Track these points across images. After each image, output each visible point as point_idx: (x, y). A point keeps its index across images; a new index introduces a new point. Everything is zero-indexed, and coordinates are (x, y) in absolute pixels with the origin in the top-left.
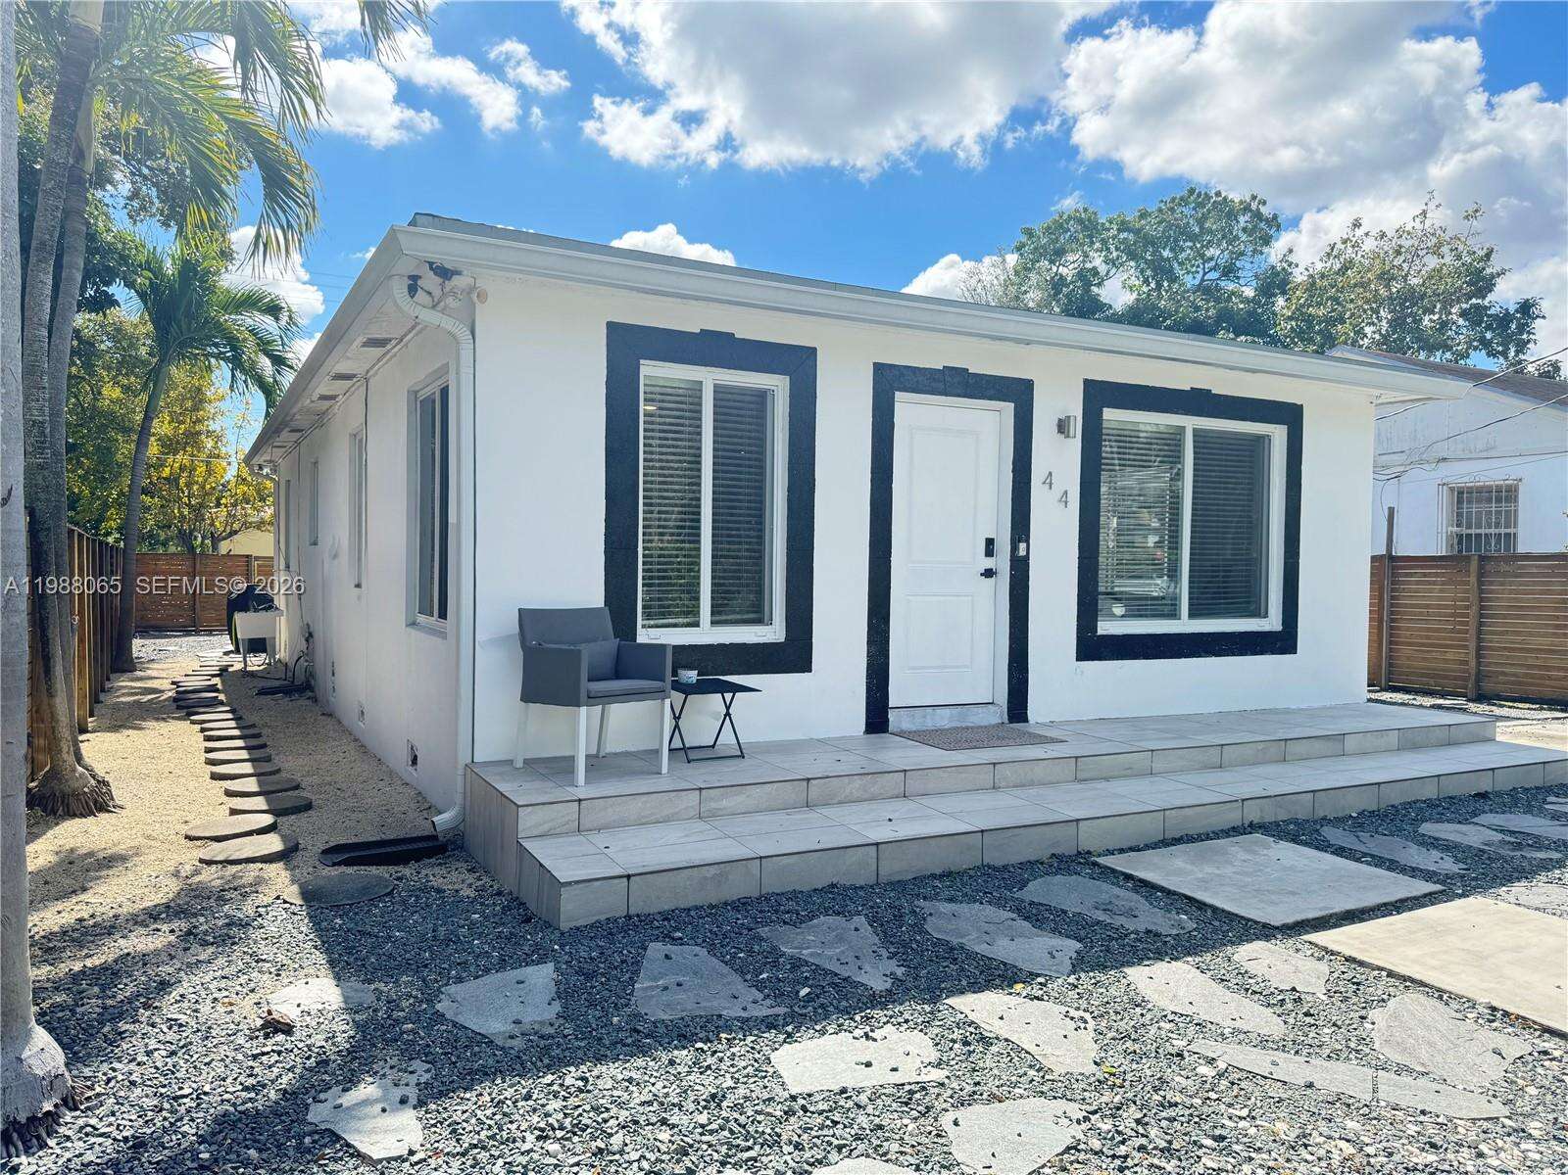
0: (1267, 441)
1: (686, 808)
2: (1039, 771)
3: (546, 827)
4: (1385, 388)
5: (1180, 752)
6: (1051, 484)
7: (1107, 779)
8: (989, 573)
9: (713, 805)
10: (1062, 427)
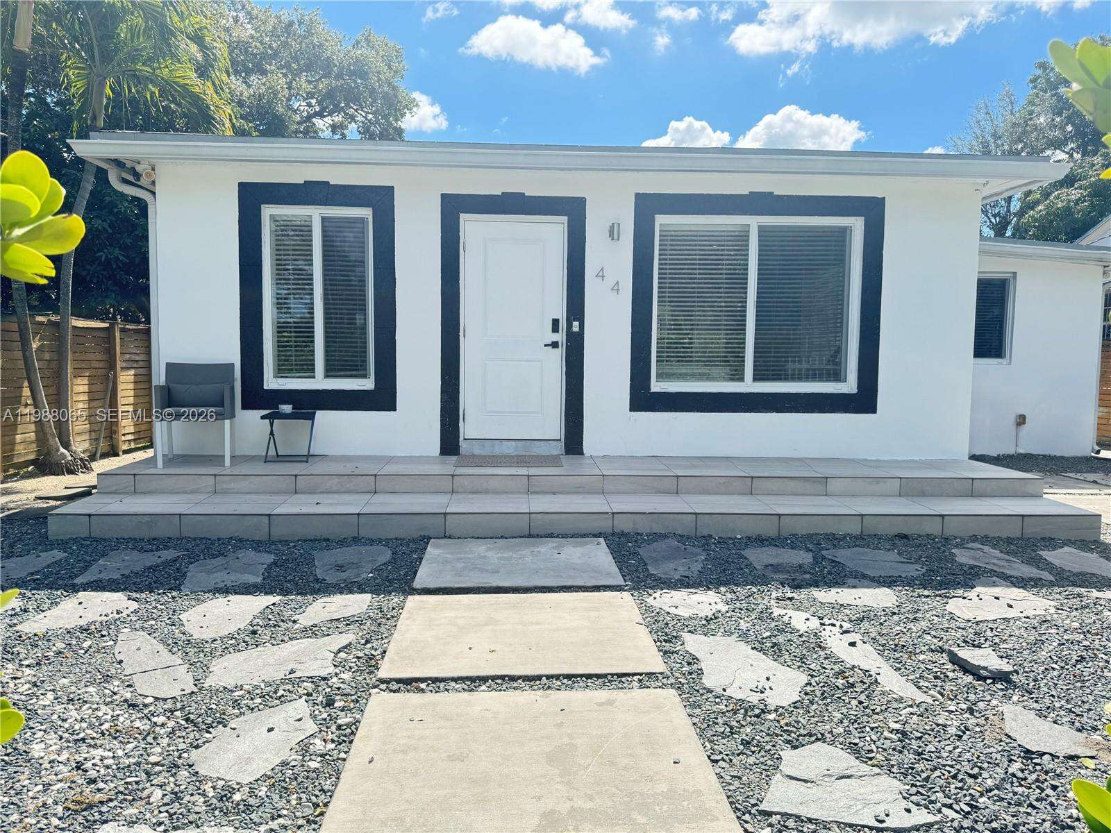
0: (848, 232)
1: (206, 486)
2: (494, 483)
3: (114, 488)
4: (993, 177)
5: (632, 478)
6: (603, 276)
7: (554, 493)
8: (555, 345)
9: (225, 486)
10: (613, 233)
